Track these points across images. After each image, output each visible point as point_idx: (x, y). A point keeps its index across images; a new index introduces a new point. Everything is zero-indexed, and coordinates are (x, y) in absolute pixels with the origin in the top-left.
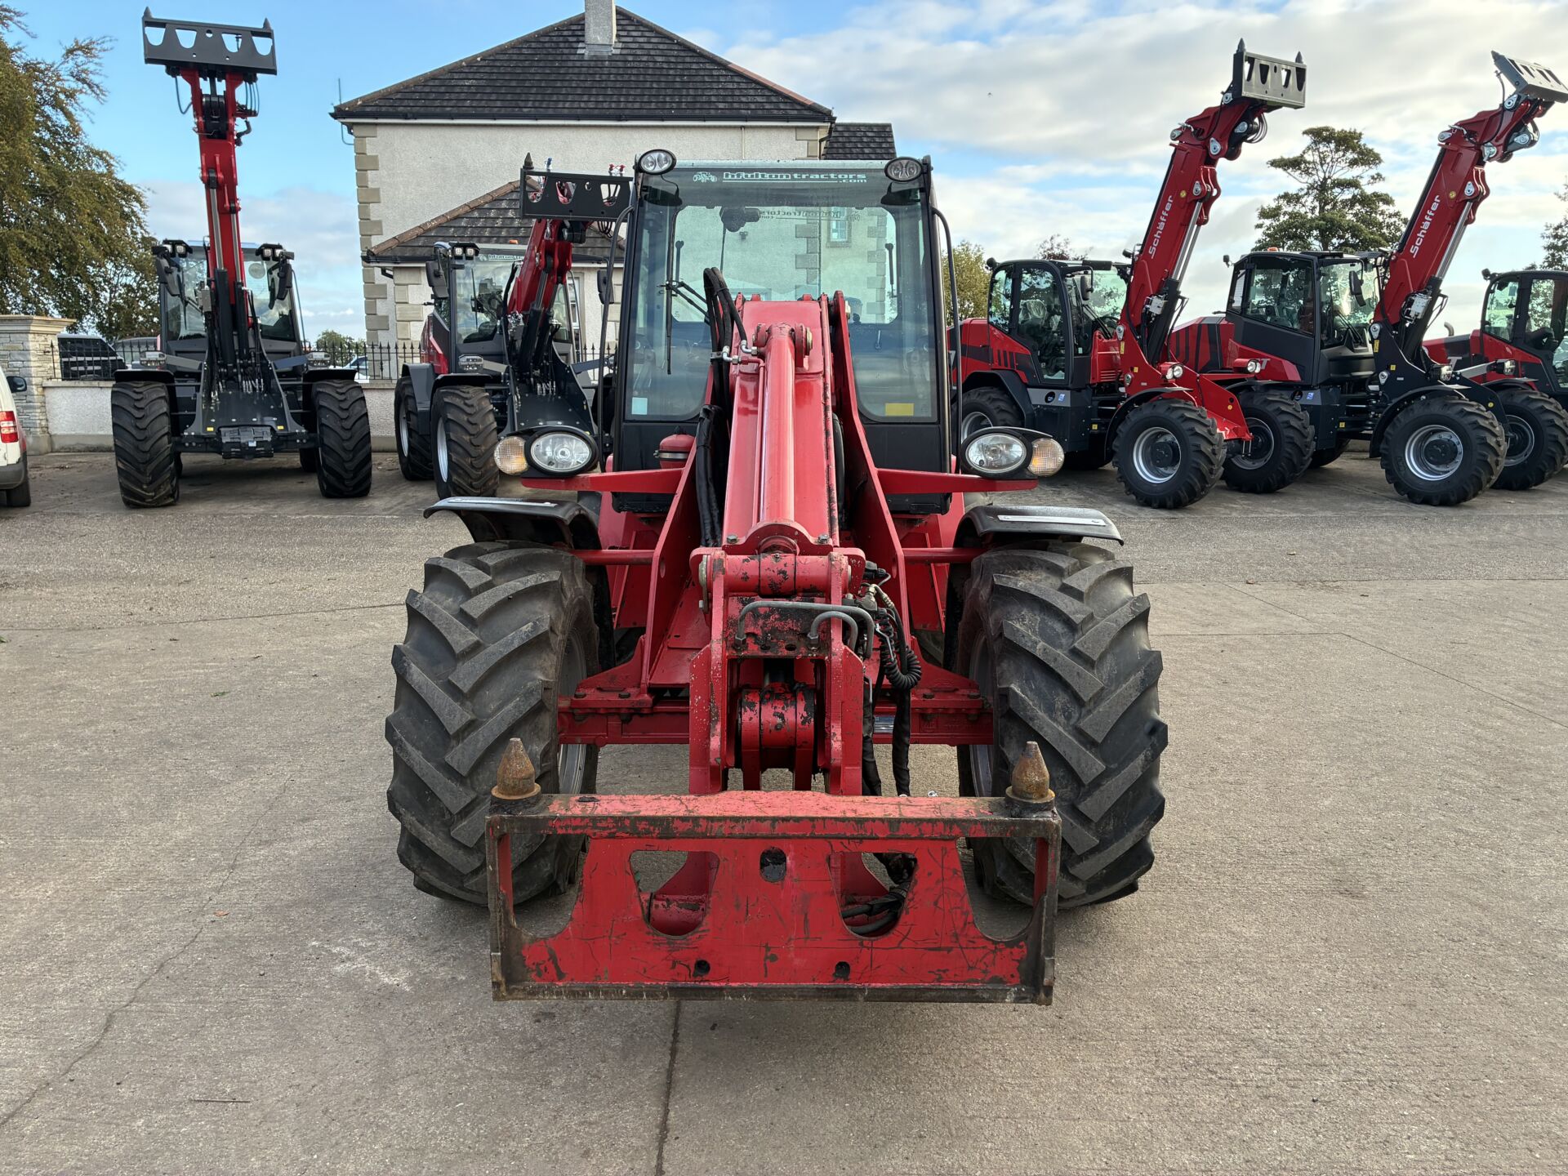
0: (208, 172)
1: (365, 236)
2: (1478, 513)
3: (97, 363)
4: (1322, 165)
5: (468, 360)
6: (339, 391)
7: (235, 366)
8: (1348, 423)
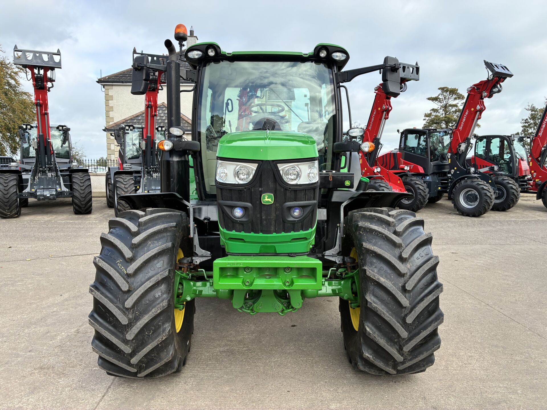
0: (37, 101)
1: (107, 122)
4: (445, 99)
5: (126, 165)
6: (81, 176)
7: (46, 167)
8: (441, 187)
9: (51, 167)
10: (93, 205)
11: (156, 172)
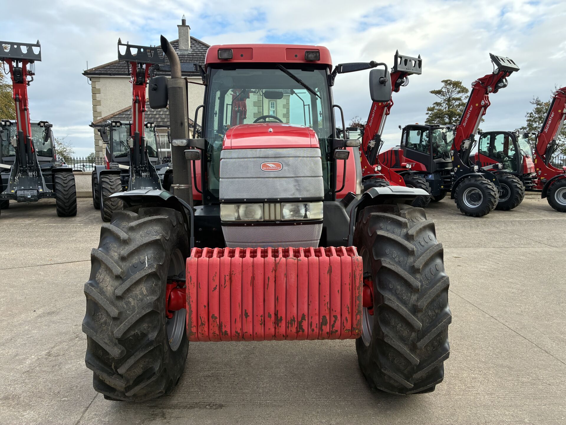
0: (15, 95)
1: (95, 117)
2: (490, 220)
4: (448, 93)
5: (113, 165)
6: (64, 176)
7: (26, 167)
8: (444, 186)
9: (33, 166)
10: (78, 206)
11: (145, 171)
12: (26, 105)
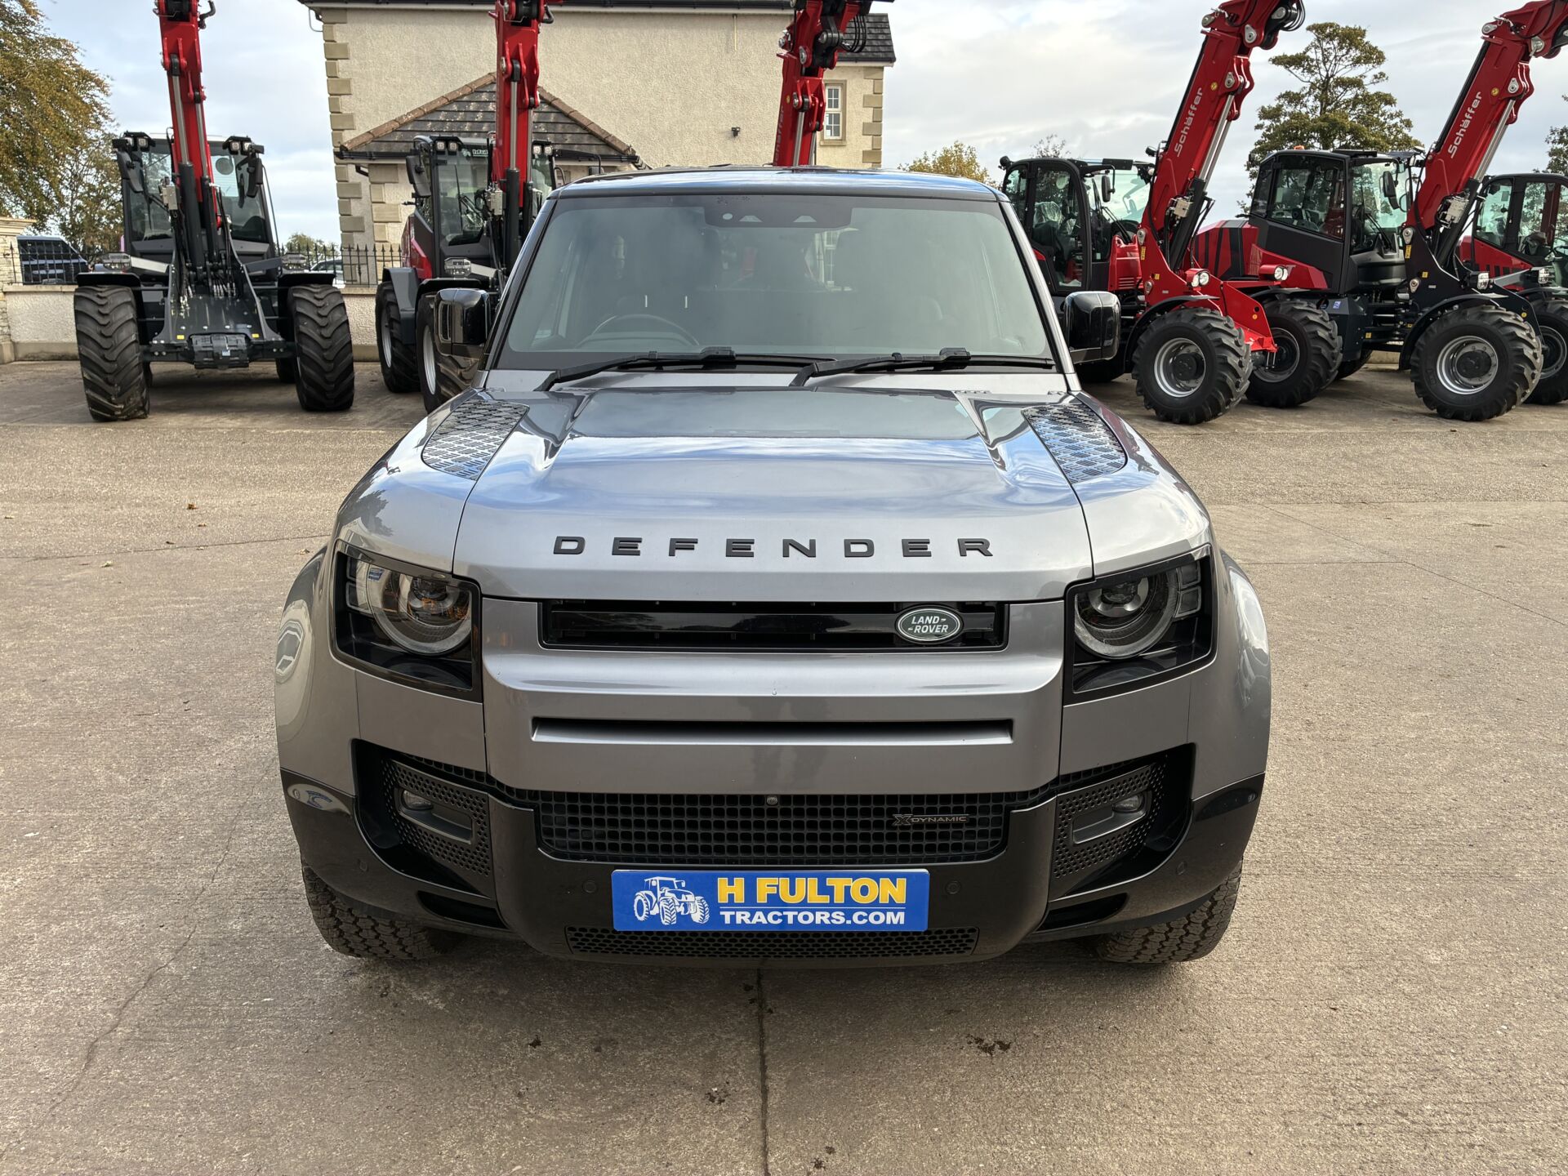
0: (170, 57)
1: (337, 131)
2: (1511, 428)
3: (59, 266)
4: (1325, 64)
5: (455, 263)
6: (316, 296)
7: (205, 269)
8: (1374, 333)
9: (222, 268)
10: (356, 383)
12: (198, 87)
